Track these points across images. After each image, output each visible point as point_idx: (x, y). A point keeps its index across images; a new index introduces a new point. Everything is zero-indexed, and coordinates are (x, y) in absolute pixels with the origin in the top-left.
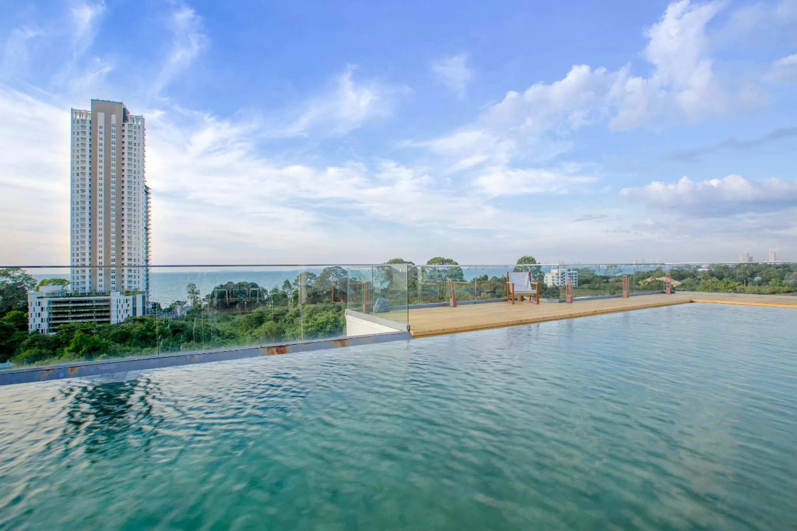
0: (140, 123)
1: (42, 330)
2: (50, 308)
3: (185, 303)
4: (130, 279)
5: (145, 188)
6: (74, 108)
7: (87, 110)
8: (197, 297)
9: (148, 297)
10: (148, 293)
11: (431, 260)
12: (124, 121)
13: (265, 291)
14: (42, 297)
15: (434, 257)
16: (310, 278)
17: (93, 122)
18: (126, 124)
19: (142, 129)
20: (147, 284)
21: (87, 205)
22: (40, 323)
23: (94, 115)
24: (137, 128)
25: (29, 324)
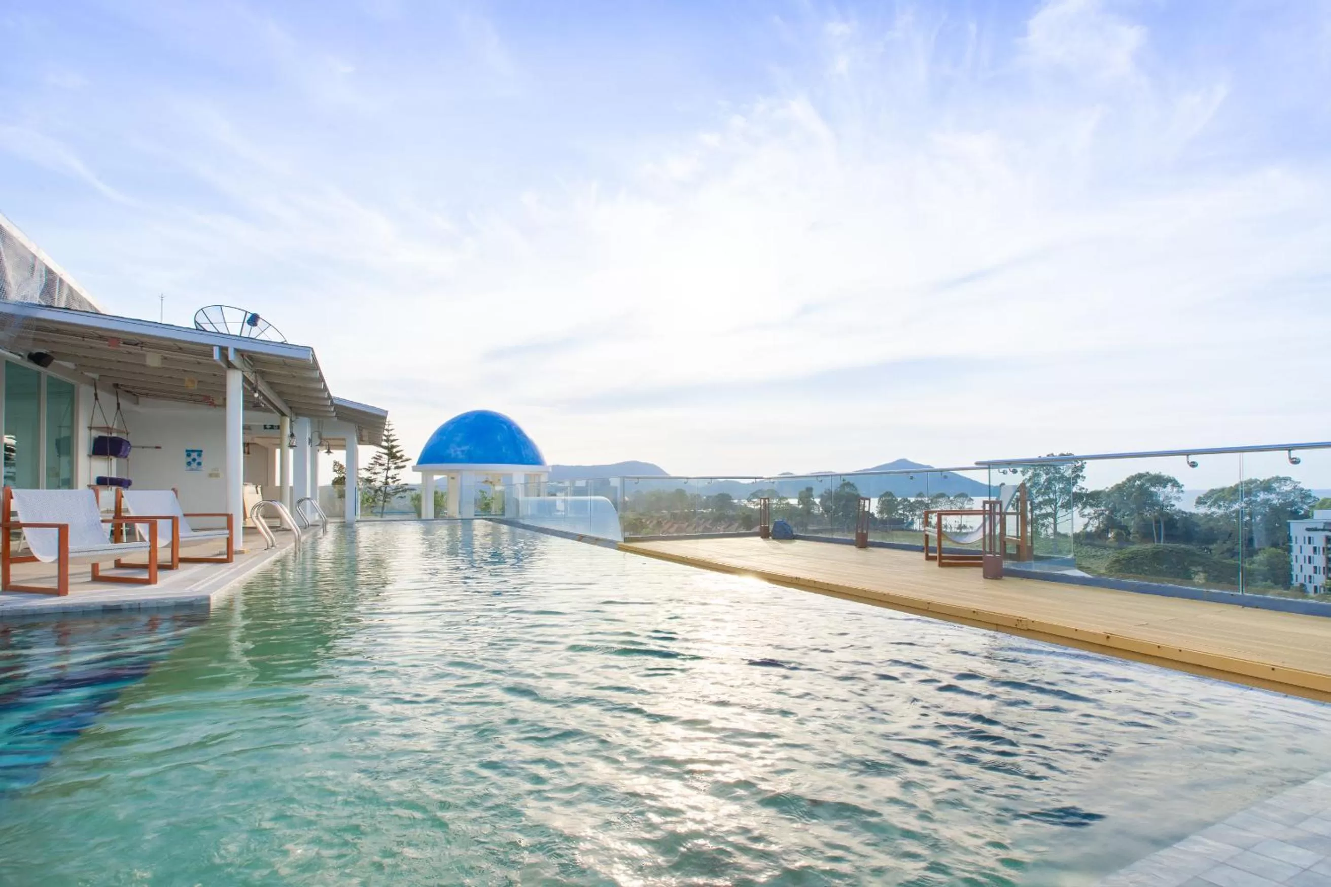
1: (1315, 587)
14: (1316, 530)
22: (1312, 574)
25: (1294, 574)
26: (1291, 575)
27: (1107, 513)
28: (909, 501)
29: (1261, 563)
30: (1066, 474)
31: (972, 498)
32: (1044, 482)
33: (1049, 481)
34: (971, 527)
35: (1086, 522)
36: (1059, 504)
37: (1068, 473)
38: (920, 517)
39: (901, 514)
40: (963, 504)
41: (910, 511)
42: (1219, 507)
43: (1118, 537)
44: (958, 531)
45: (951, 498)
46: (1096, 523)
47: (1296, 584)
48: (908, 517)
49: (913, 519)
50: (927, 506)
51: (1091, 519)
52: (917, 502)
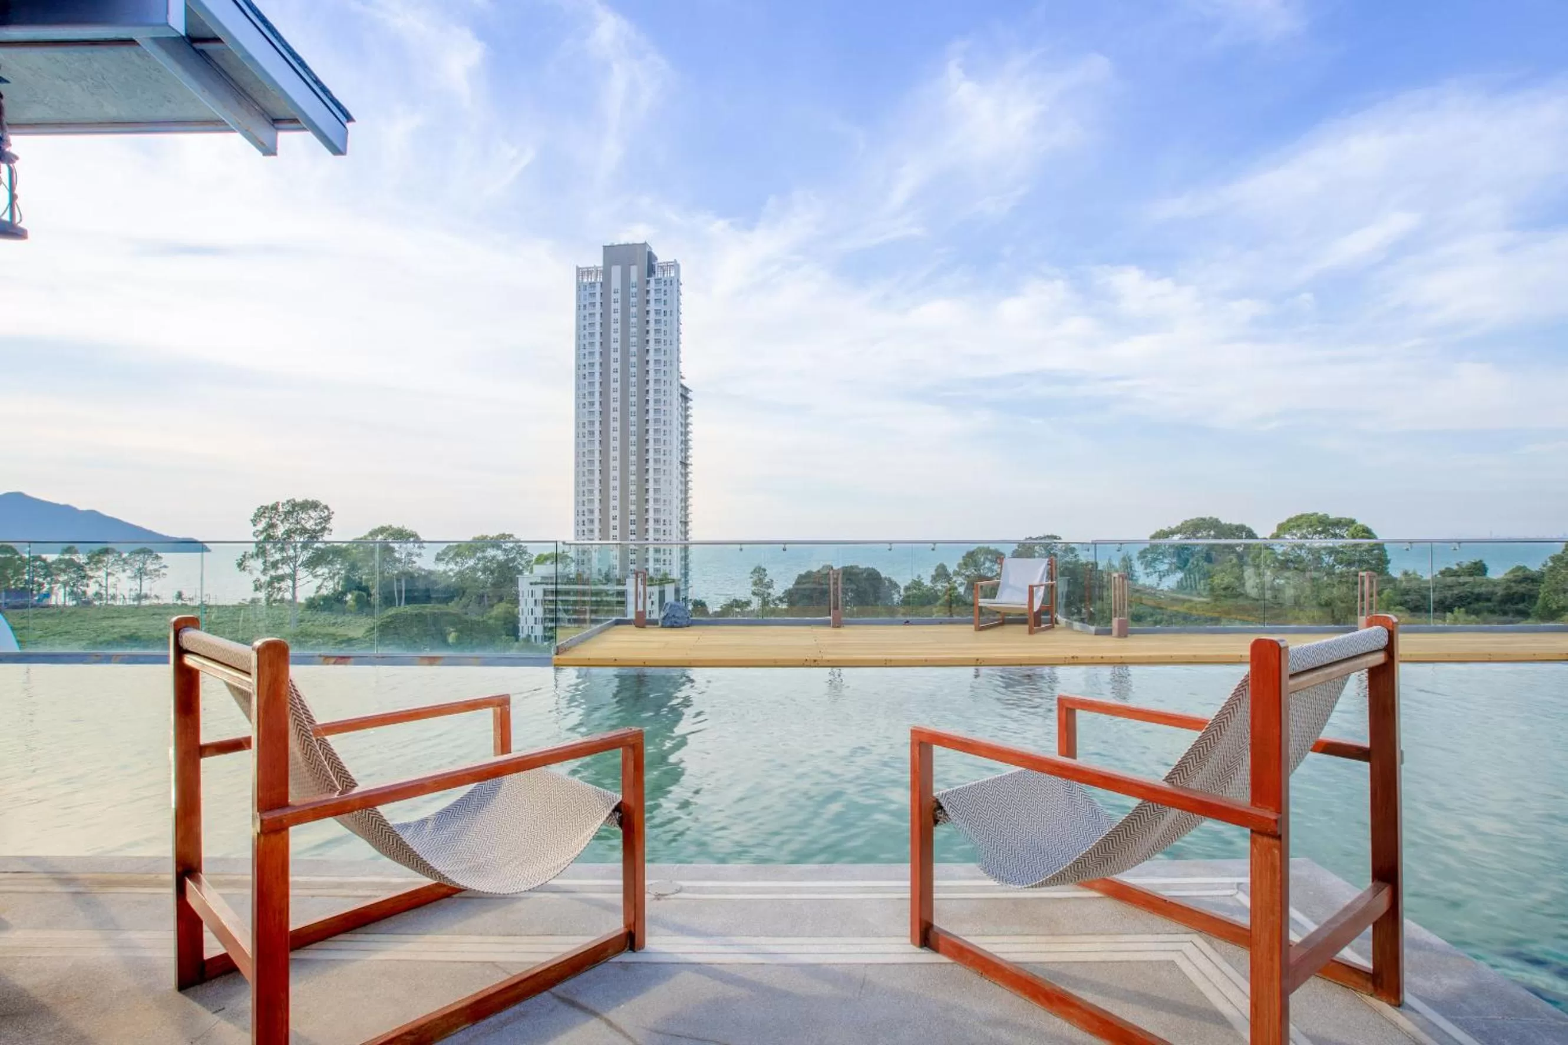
0: (672, 275)
1: (536, 637)
2: (545, 601)
3: (748, 603)
4: (657, 556)
5: (680, 389)
6: (580, 266)
7: (597, 265)
8: (769, 594)
9: (687, 589)
10: (686, 582)
11: (1289, 521)
12: (649, 275)
13: (896, 586)
14: (537, 583)
15: (1299, 513)
16: (991, 561)
17: (606, 285)
18: (652, 280)
19: (674, 284)
20: (686, 567)
21: (597, 427)
22: (534, 625)
23: (606, 273)
24: (668, 283)
25: (520, 626)
26: (518, 627)
27: (343, 572)
28: (44, 561)
29: (496, 619)
30: (308, 526)
31: (159, 554)
32: (282, 535)
33: (289, 533)
34: (157, 597)
35: (319, 583)
36: (299, 562)
37: (310, 525)
38: (65, 584)
39: (27, 582)
40: (144, 564)
41: (46, 576)
42: (456, 563)
43: (358, 600)
44: (136, 603)
45: (125, 555)
46: (330, 584)
47: (522, 635)
48: (41, 585)
49: (51, 589)
50: (80, 568)
51: (325, 579)
52: (60, 561)
